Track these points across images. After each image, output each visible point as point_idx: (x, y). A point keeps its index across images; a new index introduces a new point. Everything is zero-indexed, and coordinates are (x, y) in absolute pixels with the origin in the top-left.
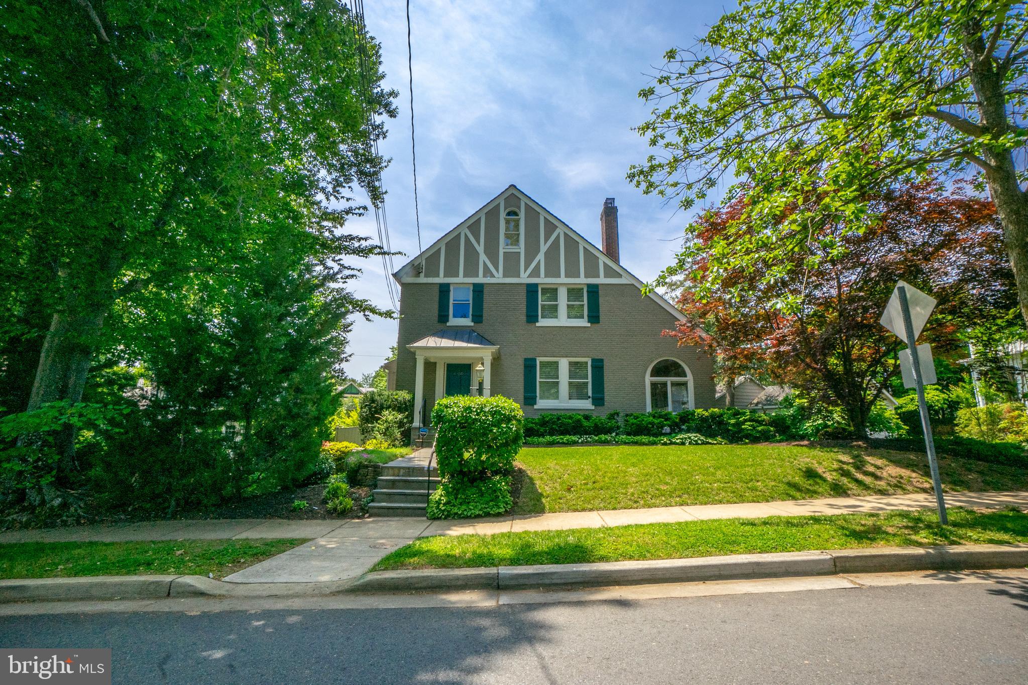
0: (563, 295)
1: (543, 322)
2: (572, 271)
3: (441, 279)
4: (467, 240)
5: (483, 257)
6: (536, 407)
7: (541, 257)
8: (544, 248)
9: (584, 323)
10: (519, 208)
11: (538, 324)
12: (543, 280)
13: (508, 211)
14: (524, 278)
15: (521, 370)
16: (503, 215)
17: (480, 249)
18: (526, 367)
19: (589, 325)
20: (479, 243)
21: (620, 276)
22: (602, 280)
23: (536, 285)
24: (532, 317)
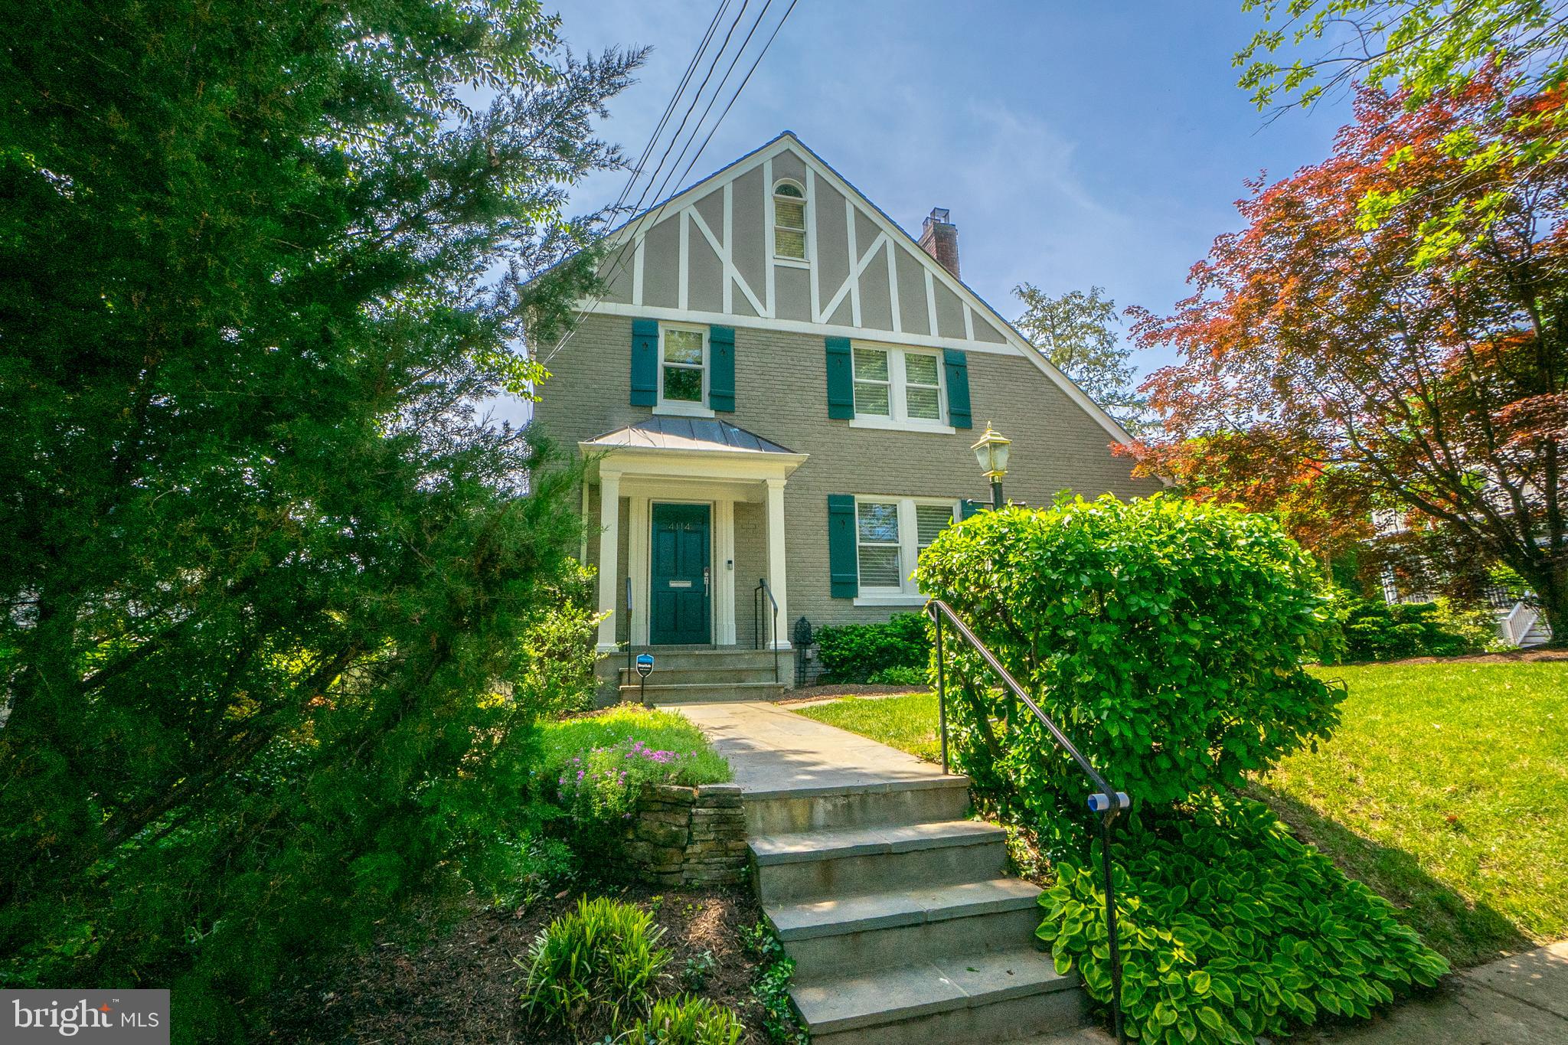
0: (897, 363)
1: (862, 420)
2: (915, 320)
3: (637, 308)
4: (695, 232)
5: (730, 272)
6: (856, 602)
7: (851, 284)
8: (857, 267)
9: (940, 426)
10: (804, 180)
11: (852, 424)
12: (857, 331)
13: (780, 182)
14: (820, 323)
15: (822, 518)
16: (769, 189)
17: (725, 253)
18: (832, 513)
19: (952, 431)
20: (721, 241)
21: (1004, 340)
22: (969, 343)
23: (847, 341)
24: (840, 407)
